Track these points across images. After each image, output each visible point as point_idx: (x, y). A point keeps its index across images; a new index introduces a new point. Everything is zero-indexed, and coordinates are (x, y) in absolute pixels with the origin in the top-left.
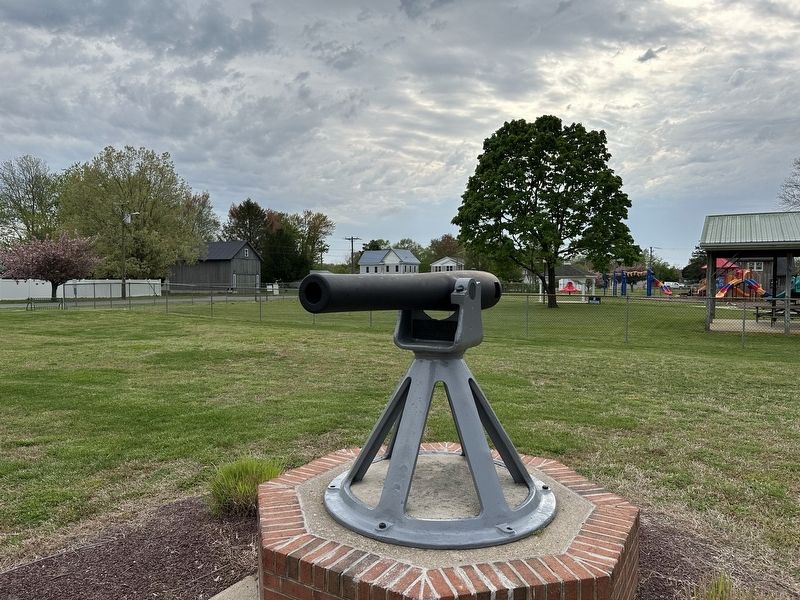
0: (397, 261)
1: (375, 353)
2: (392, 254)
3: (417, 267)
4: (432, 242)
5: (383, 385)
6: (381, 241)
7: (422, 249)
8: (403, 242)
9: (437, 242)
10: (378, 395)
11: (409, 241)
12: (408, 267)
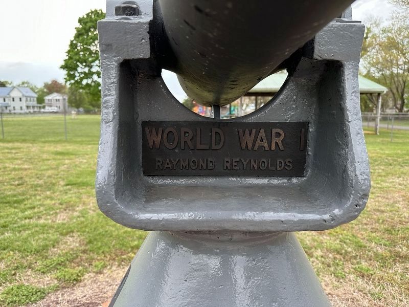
0: (20, 95)
1: (9, 159)
2: (16, 89)
3: (35, 99)
4: (45, 84)
5: (21, 189)
6: (6, 82)
7: (37, 88)
8: (23, 83)
9: (48, 84)
10: (15, 202)
11: (27, 83)
12: (29, 99)
